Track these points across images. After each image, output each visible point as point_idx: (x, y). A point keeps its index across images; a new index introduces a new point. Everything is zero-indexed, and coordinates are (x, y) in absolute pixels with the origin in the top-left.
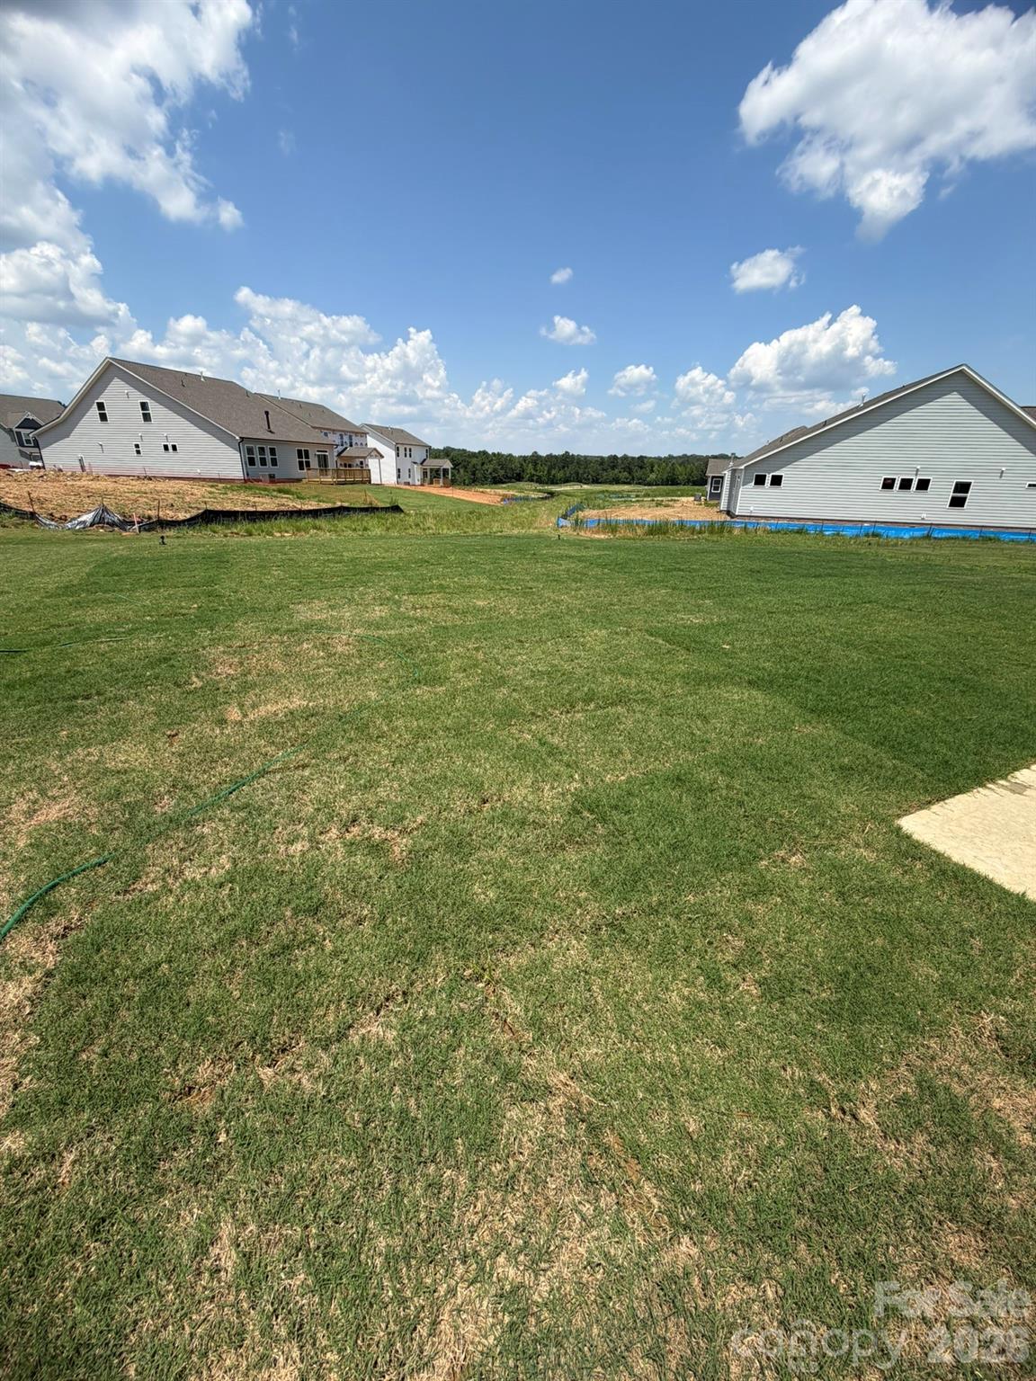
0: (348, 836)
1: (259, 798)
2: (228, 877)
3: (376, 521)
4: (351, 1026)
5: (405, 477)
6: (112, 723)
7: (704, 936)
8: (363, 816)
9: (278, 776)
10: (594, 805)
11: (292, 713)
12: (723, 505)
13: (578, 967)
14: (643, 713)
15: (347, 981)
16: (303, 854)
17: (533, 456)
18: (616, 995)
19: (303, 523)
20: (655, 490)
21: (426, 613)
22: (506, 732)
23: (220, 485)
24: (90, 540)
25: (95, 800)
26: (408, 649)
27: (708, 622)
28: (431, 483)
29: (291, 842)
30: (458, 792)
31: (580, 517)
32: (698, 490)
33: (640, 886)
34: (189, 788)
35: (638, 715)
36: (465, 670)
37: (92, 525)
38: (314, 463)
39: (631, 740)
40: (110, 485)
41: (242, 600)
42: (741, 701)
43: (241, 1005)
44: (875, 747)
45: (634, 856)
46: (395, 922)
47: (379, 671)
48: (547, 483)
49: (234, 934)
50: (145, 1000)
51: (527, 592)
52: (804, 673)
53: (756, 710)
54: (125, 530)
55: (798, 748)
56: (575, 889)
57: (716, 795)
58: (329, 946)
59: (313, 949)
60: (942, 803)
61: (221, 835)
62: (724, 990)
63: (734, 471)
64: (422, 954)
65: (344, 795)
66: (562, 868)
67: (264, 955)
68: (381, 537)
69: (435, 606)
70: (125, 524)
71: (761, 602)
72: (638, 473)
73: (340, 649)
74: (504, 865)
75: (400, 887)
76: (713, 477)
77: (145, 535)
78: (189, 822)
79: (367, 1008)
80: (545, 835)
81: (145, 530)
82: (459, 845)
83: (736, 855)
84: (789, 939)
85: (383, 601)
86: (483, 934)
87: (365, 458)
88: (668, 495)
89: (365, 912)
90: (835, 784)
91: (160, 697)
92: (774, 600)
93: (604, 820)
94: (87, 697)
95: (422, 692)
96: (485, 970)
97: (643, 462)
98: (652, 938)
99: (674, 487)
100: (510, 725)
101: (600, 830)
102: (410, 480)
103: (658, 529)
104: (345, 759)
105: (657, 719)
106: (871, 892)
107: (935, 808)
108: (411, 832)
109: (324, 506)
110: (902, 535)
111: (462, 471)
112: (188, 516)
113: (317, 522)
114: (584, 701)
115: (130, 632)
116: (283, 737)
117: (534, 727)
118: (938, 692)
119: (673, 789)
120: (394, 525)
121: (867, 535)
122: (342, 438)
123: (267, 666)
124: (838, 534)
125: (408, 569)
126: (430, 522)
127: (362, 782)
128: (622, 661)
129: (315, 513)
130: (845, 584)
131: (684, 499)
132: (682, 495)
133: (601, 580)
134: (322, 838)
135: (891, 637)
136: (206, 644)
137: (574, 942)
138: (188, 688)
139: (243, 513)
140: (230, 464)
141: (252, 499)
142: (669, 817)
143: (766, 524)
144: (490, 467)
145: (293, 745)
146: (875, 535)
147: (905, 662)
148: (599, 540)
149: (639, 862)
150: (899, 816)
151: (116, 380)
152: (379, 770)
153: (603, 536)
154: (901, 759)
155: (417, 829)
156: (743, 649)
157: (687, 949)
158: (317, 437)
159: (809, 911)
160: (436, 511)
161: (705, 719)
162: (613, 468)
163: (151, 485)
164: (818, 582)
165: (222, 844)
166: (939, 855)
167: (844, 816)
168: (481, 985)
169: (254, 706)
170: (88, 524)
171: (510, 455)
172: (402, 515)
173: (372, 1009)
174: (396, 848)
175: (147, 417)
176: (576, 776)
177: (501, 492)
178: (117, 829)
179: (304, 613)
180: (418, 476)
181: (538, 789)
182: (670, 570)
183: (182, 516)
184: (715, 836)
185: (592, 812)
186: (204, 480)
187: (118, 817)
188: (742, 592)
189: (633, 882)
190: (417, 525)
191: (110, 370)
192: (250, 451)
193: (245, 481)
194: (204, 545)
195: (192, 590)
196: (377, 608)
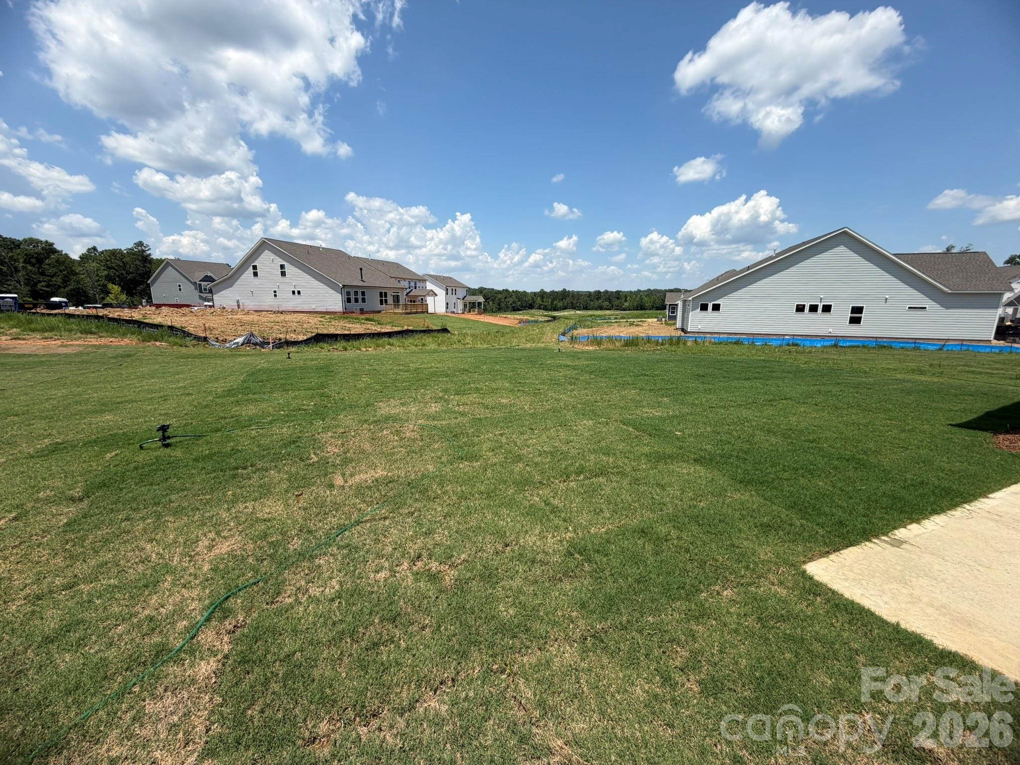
0: (415, 568)
1: (355, 541)
2: (337, 594)
3: (431, 339)
4: (417, 701)
5: (451, 308)
6: (261, 486)
7: (660, 647)
8: (425, 554)
9: (368, 525)
10: (582, 550)
11: (377, 480)
12: (679, 324)
13: (571, 666)
14: (617, 482)
15: (415, 669)
16: (386, 580)
17: (541, 292)
18: (597, 687)
19: (381, 341)
20: (628, 314)
21: (467, 408)
22: (521, 496)
23: (328, 316)
24: (240, 355)
25: (250, 539)
26: (453, 434)
27: (665, 415)
28: (470, 311)
29: (377, 572)
30: (488, 538)
31: (575, 334)
32: (660, 314)
33: (614, 609)
34: (310, 532)
35: (614, 484)
36: (493, 450)
37: (242, 345)
38: (390, 300)
39: (609, 503)
40: (255, 317)
41: (343, 399)
42: (688, 474)
43: (347, 682)
44: (787, 510)
45: (610, 587)
46: (446, 629)
47: (433, 451)
48: (551, 310)
49: (343, 632)
50: (286, 677)
51: (537, 393)
52: (735, 453)
53: (699, 481)
54: (264, 348)
55: (730, 510)
56: (569, 610)
57: (670, 543)
58: (403, 644)
59: (392, 646)
60: (837, 553)
61: (332, 565)
62: (674, 686)
63: (685, 302)
64: (464, 653)
65: (413, 539)
66: (560, 594)
67: (361, 649)
68: (435, 351)
69: (473, 403)
70: (264, 344)
71: (704, 400)
72: (616, 302)
73: (408, 434)
74: (520, 591)
75: (449, 605)
76: (670, 305)
77: (277, 351)
78: (311, 556)
79: (428, 689)
80: (548, 570)
81: (277, 348)
82: (489, 576)
83: (683, 588)
84: (721, 652)
85: (437, 400)
86: (506, 640)
87: (424, 296)
88: (637, 317)
89: (427, 622)
90: (757, 537)
91: (291, 468)
92: (715, 398)
93: (589, 561)
94: (245, 468)
95: (464, 466)
96: (507, 666)
97: (619, 294)
98: (622, 647)
99: (643, 312)
100: (524, 490)
101: (587, 567)
102: (455, 310)
103: (631, 342)
104: (413, 513)
105: (628, 487)
106: (783, 619)
107: (833, 557)
108: (457, 566)
109: (396, 329)
110: (815, 344)
111: (491, 303)
112: (305, 338)
113: (391, 341)
114: (576, 473)
115: (271, 423)
116: (371, 497)
117: (541, 492)
118: (835, 468)
119: (639, 539)
120: (443, 342)
121: (788, 345)
122: (410, 283)
123: (360, 446)
124: (766, 344)
125: (454, 375)
126: (469, 339)
127: (424, 530)
128: (603, 444)
129: (390, 335)
130: (767, 385)
131: (650, 320)
132: (649, 317)
133: (589, 383)
134: (398, 568)
135: (803, 425)
136: (320, 431)
137: (568, 648)
138: (308, 462)
139: (341, 335)
140: (334, 301)
141: (348, 325)
142: (636, 559)
143: (711, 338)
144: (511, 300)
145: (378, 503)
146: (794, 345)
147: (811, 445)
148: (587, 352)
149: (613, 592)
150: (805, 563)
151: (266, 251)
152: (435, 522)
153: (591, 348)
154: (807, 519)
155: (461, 564)
156: (690, 435)
157: (647, 656)
158: (394, 284)
159: (736, 631)
160: (473, 332)
161: (663, 487)
162: (598, 299)
163: (282, 317)
164: (747, 384)
165: (333, 572)
166: (834, 592)
167: (763, 561)
168: (504, 677)
169: (352, 475)
170: (240, 344)
171: (525, 292)
172: (449, 335)
173: (431, 690)
174: (447, 577)
175: (283, 274)
176: (570, 528)
177: (518, 317)
178: (265, 559)
179: (385, 409)
180: (460, 306)
181: (544, 537)
182: (638, 376)
183: (301, 338)
184: (668, 574)
185: (581, 554)
186: (317, 312)
187: (266, 551)
188: (690, 392)
189: (610, 605)
190: (459, 341)
191: (264, 245)
192: (348, 293)
193: (344, 313)
194: (317, 359)
195: (310, 392)
196: (433, 405)
